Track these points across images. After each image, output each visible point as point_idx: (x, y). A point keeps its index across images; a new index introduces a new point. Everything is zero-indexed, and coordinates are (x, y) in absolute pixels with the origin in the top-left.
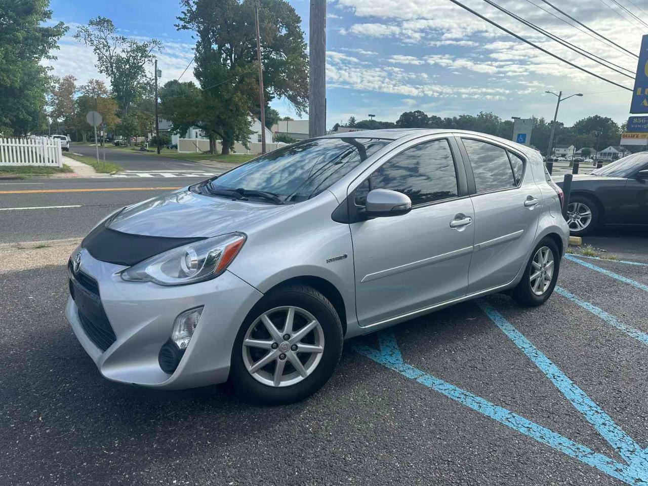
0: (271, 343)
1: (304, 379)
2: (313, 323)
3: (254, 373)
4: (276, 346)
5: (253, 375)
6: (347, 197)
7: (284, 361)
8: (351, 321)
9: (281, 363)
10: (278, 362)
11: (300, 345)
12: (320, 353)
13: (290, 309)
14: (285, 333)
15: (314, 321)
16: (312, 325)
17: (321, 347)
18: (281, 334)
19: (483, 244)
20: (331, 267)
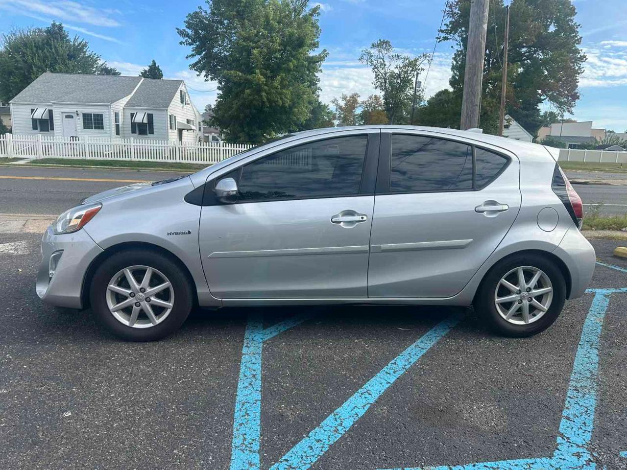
0: (129, 292)
1: (153, 327)
2: (167, 284)
3: (114, 312)
4: (132, 295)
5: (113, 313)
6: (205, 184)
7: (139, 308)
8: (202, 290)
9: (136, 310)
10: (134, 308)
11: (153, 299)
12: (170, 309)
13: (148, 269)
14: (142, 286)
15: (168, 282)
16: (166, 285)
17: (171, 305)
18: (137, 287)
19: (384, 246)
20: (173, 239)
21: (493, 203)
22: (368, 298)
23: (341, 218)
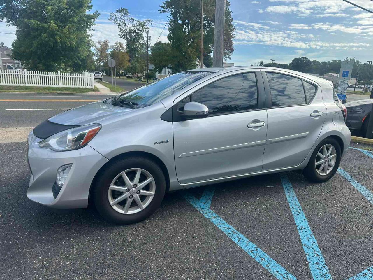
0: (125, 189)
1: (141, 211)
3: (113, 205)
4: (128, 190)
5: (113, 207)
6: (173, 106)
7: (132, 199)
8: (173, 180)
9: (130, 200)
10: (128, 200)
11: (142, 191)
12: (152, 196)
13: (138, 170)
14: (134, 183)
15: (151, 178)
16: (150, 180)
17: (153, 193)
18: (131, 184)
19: (274, 140)
20: (157, 147)
21: (316, 111)
22: (262, 171)
23: (251, 125)
